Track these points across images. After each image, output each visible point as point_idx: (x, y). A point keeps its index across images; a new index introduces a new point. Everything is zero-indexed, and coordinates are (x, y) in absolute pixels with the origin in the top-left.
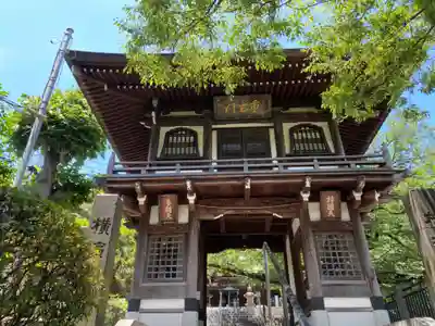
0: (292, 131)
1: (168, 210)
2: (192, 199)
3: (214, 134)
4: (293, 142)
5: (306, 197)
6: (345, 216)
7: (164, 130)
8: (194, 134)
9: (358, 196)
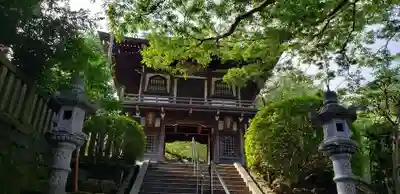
0: (216, 82)
1: (150, 120)
2: (163, 116)
3: (176, 81)
4: (216, 88)
5: (217, 118)
6: (235, 129)
7: (149, 75)
8: (165, 80)
9: (241, 120)
